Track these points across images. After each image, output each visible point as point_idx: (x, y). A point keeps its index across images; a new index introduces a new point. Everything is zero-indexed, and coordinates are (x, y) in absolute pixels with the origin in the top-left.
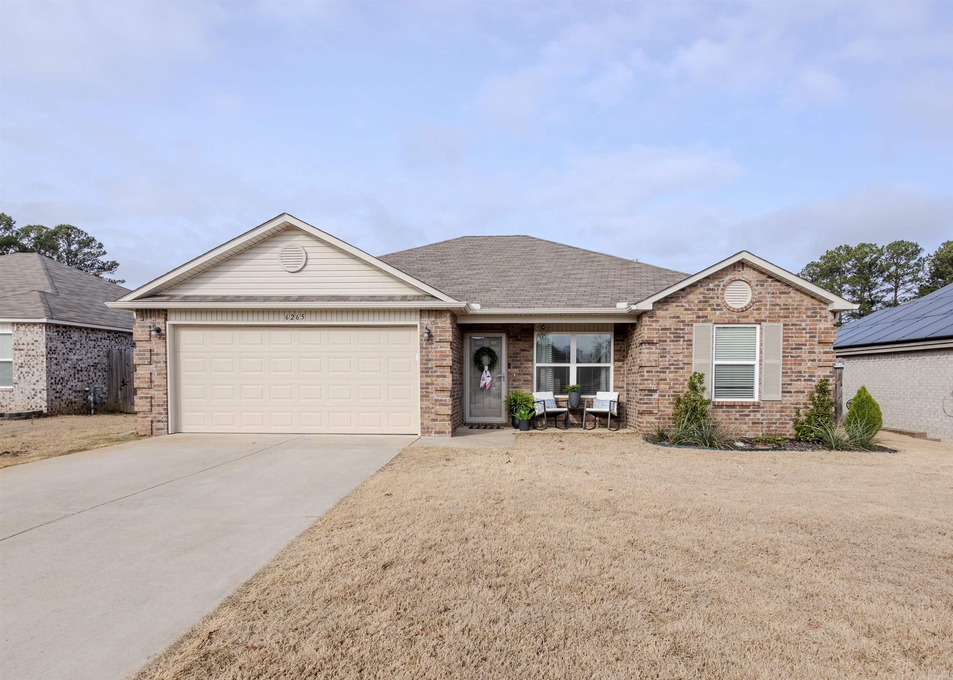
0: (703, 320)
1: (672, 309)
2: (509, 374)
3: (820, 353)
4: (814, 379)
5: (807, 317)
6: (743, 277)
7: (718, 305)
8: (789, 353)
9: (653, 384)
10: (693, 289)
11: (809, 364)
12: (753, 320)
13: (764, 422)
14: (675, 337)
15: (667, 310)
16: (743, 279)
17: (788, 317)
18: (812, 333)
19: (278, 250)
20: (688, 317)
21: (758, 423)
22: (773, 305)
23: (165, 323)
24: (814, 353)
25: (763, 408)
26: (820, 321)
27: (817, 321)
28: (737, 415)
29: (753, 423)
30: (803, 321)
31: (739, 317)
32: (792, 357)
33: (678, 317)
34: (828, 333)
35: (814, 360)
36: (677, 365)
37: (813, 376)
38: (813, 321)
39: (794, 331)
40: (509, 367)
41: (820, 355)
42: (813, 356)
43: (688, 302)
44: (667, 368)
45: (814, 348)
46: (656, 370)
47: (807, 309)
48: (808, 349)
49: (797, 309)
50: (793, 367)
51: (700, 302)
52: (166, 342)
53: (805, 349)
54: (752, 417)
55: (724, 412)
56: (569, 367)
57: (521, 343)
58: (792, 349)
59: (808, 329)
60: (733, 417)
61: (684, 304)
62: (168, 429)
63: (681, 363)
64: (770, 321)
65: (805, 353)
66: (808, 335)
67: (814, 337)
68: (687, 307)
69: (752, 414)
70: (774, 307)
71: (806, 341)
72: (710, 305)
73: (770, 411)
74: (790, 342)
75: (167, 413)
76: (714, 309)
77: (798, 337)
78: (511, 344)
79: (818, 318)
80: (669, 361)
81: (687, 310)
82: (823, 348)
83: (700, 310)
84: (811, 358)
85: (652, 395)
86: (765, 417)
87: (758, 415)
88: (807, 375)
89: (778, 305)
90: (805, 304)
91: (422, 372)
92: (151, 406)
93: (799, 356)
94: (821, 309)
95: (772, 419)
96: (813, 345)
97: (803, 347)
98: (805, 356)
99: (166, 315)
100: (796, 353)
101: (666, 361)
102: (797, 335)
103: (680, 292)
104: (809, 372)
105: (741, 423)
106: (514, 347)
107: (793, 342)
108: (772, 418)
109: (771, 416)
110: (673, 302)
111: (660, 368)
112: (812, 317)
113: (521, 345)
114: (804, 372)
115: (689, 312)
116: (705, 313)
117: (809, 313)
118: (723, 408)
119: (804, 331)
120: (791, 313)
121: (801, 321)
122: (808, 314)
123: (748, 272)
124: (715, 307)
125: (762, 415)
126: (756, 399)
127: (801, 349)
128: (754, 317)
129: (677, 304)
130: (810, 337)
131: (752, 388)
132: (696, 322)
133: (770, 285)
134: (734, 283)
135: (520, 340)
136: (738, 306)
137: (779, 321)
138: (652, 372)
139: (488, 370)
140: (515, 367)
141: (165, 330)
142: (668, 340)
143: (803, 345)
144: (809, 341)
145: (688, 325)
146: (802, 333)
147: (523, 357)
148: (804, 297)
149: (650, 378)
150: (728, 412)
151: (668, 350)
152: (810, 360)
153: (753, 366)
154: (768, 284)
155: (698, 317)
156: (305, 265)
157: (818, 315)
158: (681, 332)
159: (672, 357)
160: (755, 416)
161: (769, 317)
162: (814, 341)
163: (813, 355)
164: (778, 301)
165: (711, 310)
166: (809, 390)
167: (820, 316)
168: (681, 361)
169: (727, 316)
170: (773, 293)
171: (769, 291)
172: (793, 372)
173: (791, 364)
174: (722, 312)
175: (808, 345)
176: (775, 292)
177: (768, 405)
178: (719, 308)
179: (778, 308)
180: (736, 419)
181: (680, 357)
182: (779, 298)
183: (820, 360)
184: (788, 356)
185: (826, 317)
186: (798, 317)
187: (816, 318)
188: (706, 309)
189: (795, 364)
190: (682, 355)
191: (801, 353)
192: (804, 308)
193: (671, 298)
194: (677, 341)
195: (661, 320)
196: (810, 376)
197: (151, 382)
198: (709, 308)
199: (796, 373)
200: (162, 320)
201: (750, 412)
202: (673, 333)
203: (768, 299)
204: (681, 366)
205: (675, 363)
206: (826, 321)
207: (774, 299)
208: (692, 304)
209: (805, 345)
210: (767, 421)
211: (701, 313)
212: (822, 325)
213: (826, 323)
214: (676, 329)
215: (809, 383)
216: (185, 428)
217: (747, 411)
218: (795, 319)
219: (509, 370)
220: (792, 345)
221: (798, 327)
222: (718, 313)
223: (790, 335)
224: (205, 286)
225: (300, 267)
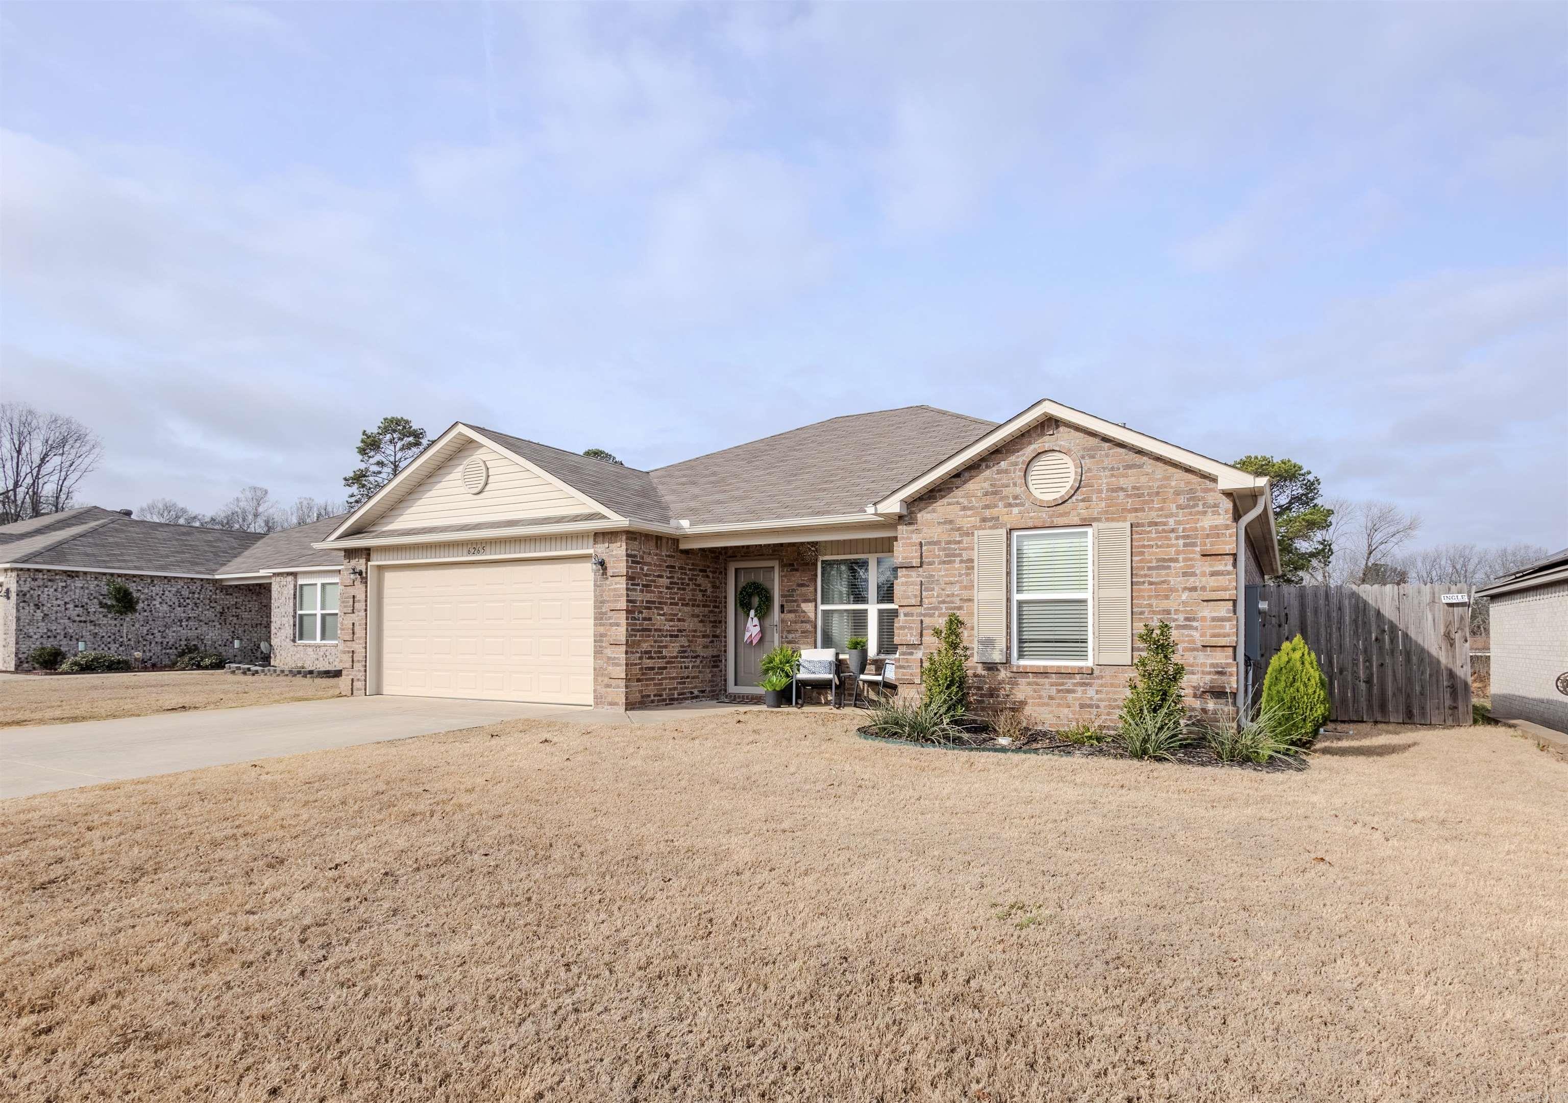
0: (991, 524)
1: (942, 508)
2: (783, 621)
3: (1203, 574)
4: (1195, 624)
5: (1179, 507)
6: (1056, 445)
7: (1016, 497)
8: (1146, 576)
9: (911, 635)
10: (973, 473)
11: (1185, 596)
12: (1076, 520)
13: (1102, 704)
14: (947, 556)
15: (934, 511)
16: (1058, 449)
17: (1143, 510)
18: (1188, 537)
19: (460, 468)
20: (968, 521)
21: (1090, 706)
22: (1113, 491)
23: (366, 564)
24: (1194, 574)
25: (1098, 678)
26: (1205, 513)
27: (1198, 513)
28: (1053, 691)
29: (1082, 706)
30: (1171, 515)
31: (1050, 517)
32: (1151, 583)
33: (951, 522)
34: (1218, 535)
35: (1194, 589)
36: (953, 602)
37: (1194, 619)
38: (1191, 514)
39: (1154, 535)
40: (783, 612)
41: (1204, 579)
42: (1192, 581)
43: (967, 496)
44: (935, 608)
45: (1193, 566)
46: (919, 611)
47: (1177, 493)
48: (1181, 568)
49: (1158, 493)
50: (1154, 602)
51: (986, 494)
52: (366, 587)
53: (1175, 568)
54: (1079, 695)
55: (1029, 684)
56: (867, 610)
57: (798, 574)
58: (1150, 568)
59: (1181, 530)
60: (1044, 694)
61: (961, 500)
62: (365, 690)
63: (957, 599)
64: (1107, 520)
65: (1177, 575)
66: (1181, 542)
67: (1194, 545)
68: (966, 503)
69: (1080, 689)
70: (1115, 494)
71: (1178, 553)
72: (1001, 499)
73: (1112, 685)
74: (1147, 557)
75: (365, 671)
76: (1010, 505)
77: (1161, 547)
78: (785, 576)
79: (1200, 508)
80: (938, 596)
81: (964, 508)
82: (1211, 566)
83: (987, 507)
84: (1188, 585)
85: (912, 654)
86: (1103, 696)
87: (1091, 692)
88: (1181, 617)
89: (1122, 489)
90: (1173, 484)
91: (596, 619)
92: (353, 661)
93: (1163, 582)
94: (1207, 490)
95: (1116, 700)
96: (1191, 559)
97: (1172, 564)
98: (1176, 581)
99: (369, 555)
100: (1158, 575)
101: (933, 597)
102: (1160, 543)
103: (953, 480)
104: (1186, 612)
105: (1059, 705)
106: (789, 580)
107: (1152, 555)
108: (1116, 697)
109: (1115, 693)
110: (943, 497)
111: (925, 609)
112: (1187, 507)
113: (797, 577)
114: (1176, 610)
115: (969, 513)
116: (995, 512)
117: (1182, 500)
118: (1029, 677)
119: (1173, 535)
120: (1145, 502)
121: (1166, 517)
122: (1181, 502)
123: (1066, 436)
124: (1011, 501)
125: (1097, 692)
126: (1089, 663)
127: (1169, 567)
128: (1079, 514)
129: (950, 500)
130: (1185, 545)
131: (1085, 641)
132: (980, 528)
133: (1107, 456)
134: (1044, 457)
135: (797, 570)
136: (1049, 497)
137: (1125, 520)
138: (912, 615)
139: (756, 616)
140: (790, 612)
141: (366, 573)
142: (936, 560)
143: (1171, 560)
144: (1183, 552)
145: (967, 534)
146: (1170, 539)
147: (802, 595)
148: (1172, 470)
149: (907, 625)
150: (1037, 684)
151: (936, 578)
152: (1185, 589)
153: (1084, 601)
154: (1103, 453)
155: (984, 520)
156: (486, 484)
157: (1200, 503)
158: (956, 546)
159: (943, 590)
160: (1084, 692)
161: (1106, 512)
162: (1194, 552)
163: (1192, 579)
164: (1122, 482)
165: (1005, 507)
166: (1186, 645)
167: (1204, 504)
168: (957, 595)
169: (1032, 514)
170: (1112, 469)
171: (1105, 464)
172: (1154, 612)
173: (1150, 597)
174: (1022, 508)
175: (1181, 559)
176: (1116, 466)
177: (1108, 671)
178: (1018, 501)
179: (1121, 494)
180: (1051, 698)
181: (956, 589)
182: (1125, 476)
183: (1203, 589)
184: (1144, 582)
185: (1216, 506)
186: (1161, 509)
187: (1197, 509)
188: (996, 506)
189: (1157, 597)
190: (958, 585)
191: (1167, 575)
192: (1172, 490)
193: (940, 491)
194: (949, 562)
195: (925, 530)
196: (1187, 619)
197: (353, 633)
198: (1000, 504)
199: (1159, 613)
200: (363, 561)
201: (1075, 685)
202: (944, 549)
203: (1104, 480)
204: (958, 604)
205: (948, 599)
206: (1214, 513)
207: (1114, 479)
208: (973, 499)
209: (1176, 560)
210: (1107, 703)
211: (987, 513)
212: (1207, 522)
213: (1216, 517)
214: (949, 543)
215: (1186, 632)
216: (386, 689)
217: (1069, 683)
218: (1154, 514)
219: (783, 615)
220: (1151, 562)
221: (1160, 528)
222: (1015, 510)
223: (1146, 543)
224: (401, 519)
225: (480, 486)
